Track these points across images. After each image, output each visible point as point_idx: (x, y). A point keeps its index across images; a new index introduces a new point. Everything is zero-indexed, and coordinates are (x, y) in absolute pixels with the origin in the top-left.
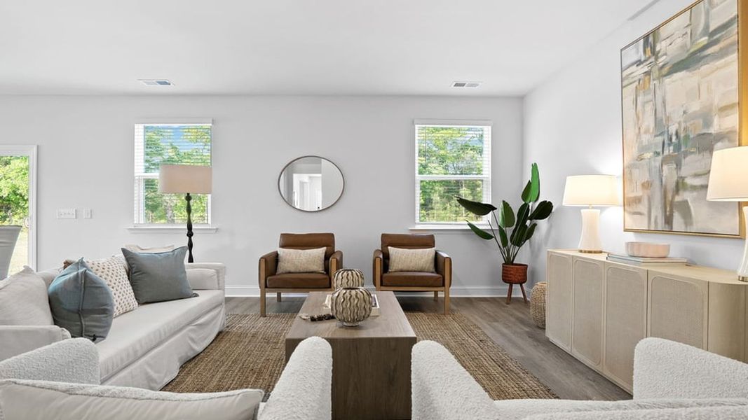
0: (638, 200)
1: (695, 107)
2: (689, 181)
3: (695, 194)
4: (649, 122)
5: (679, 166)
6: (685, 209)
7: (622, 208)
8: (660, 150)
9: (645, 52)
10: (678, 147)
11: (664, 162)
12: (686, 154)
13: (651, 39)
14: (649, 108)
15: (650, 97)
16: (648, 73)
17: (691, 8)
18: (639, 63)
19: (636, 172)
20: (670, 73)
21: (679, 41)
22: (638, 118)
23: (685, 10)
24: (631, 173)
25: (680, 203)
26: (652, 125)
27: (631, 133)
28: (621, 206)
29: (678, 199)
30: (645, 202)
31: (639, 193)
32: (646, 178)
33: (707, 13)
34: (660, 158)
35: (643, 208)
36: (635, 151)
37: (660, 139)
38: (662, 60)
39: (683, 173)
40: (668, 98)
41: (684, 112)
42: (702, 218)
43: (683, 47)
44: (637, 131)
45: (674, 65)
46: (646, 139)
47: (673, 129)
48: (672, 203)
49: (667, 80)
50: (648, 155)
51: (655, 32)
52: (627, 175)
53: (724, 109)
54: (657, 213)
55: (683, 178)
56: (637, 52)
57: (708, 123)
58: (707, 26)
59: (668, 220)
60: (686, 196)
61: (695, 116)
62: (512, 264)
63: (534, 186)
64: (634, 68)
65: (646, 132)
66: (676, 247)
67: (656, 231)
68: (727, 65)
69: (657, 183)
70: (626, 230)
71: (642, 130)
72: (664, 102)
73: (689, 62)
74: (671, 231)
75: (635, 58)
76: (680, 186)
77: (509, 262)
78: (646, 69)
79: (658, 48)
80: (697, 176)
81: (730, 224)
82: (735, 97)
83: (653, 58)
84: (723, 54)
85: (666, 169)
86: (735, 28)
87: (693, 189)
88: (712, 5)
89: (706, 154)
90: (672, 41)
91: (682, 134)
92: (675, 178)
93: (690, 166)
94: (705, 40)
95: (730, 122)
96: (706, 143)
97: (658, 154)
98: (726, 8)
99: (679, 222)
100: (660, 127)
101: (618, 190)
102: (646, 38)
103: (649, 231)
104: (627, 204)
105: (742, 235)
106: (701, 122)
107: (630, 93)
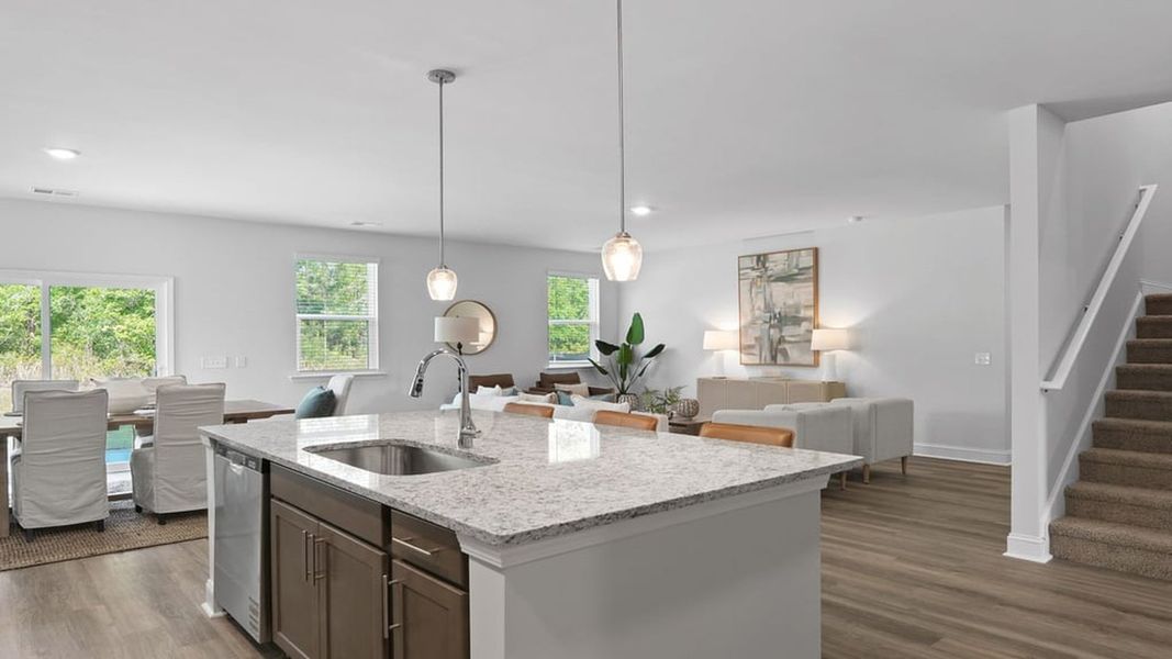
0: (751, 347)
1: (790, 302)
2: (787, 339)
3: (791, 346)
4: (760, 303)
5: (781, 331)
6: (785, 353)
7: (738, 352)
8: (768, 320)
9: (758, 264)
10: (780, 321)
11: (771, 326)
12: (786, 325)
14: (761, 296)
15: (762, 290)
16: (761, 277)
17: (788, 252)
18: (753, 269)
19: (750, 331)
20: (774, 281)
21: (781, 267)
22: (752, 301)
23: (786, 252)
24: (747, 332)
25: (781, 349)
26: (762, 306)
27: (746, 307)
28: (736, 349)
29: (780, 347)
30: (758, 348)
31: (753, 342)
32: (758, 334)
33: (798, 260)
34: (767, 326)
35: (756, 351)
36: (749, 318)
37: (768, 315)
38: (769, 273)
39: (784, 334)
40: (774, 294)
41: (784, 304)
42: (794, 354)
43: (783, 270)
44: (751, 307)
45: (780, 277)
46: (757, 313)
47: (777, 311)
48: (776, 349)
49: (773, 284)
50: (759, 322)
51: (765, 255)
52: (742, 331)
53: (807, 307)
54: (766, 353)
55: (783, 337)
56: (752, 263)
57: (798, 311)
58: (797, 265)
59: (774, 358)
60: (787, 346)
61: (790, 307)
64: (749, 271)
65: (759, 309)
66: (776, 371)
67: (766, 364)
68: (806, 287)
69: (766, 339)
70: (741, 364)
71: (756, 307)
72: (771, 296)
73: (787, 278)
74: (776, 364)
75: (751, 266)
76: (781, 340)
78: (758, 274)
79: (767, 265)
80: (792, 336)
81: (810, 359)
82: (812, 303)
83: (763, 270)
84: (805, 280)
85: (772, 331)
86: (811, 271)
87: (789, 342)
88: (800, 256)
89: (797, 327)
90: (777, 265)
91: (783, 314)
92: (778, 336)
93: (788, 331)
94: (796, 271)
95: (810, 313)
96: (797, 321)
97: (766, 322)
98: (807, 261)
99: (780, 359)
100: (768, 308)
101: (735, 340)
102: (759, 257)
103: (760, 364)
104: (744, 349)
105: (816, 364)
106: (793, 310)
107: (745, 285)
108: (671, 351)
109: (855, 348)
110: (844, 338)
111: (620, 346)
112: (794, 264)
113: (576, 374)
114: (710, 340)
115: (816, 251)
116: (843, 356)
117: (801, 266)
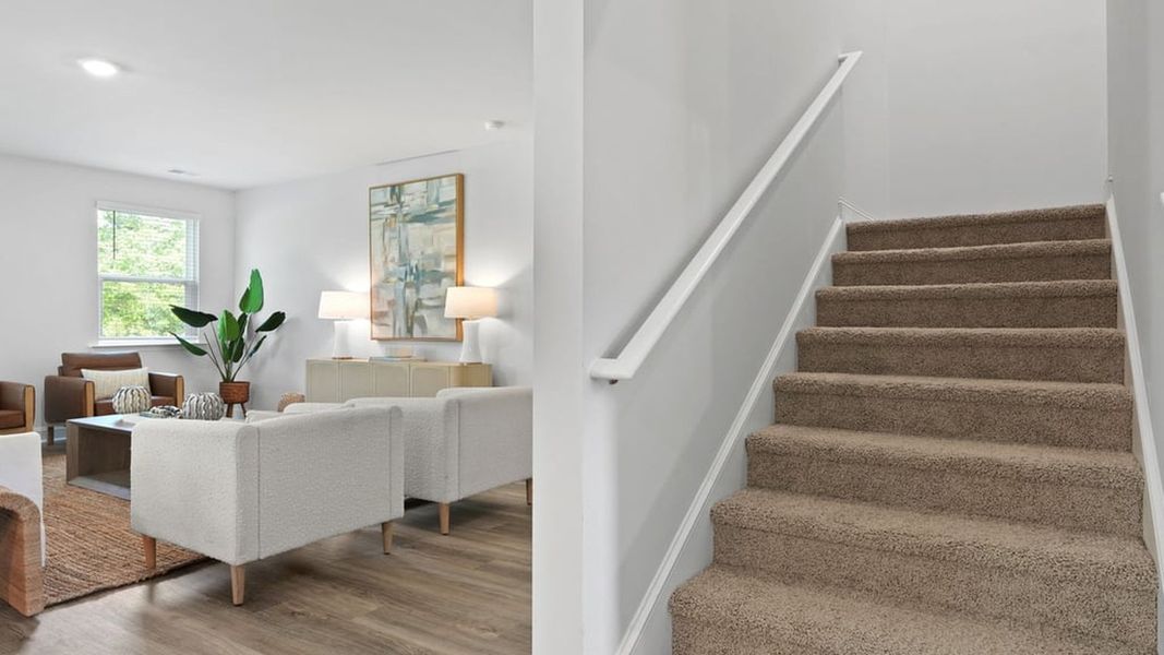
0: (383, 314)
1: (429, 251)
2: (426, 302)
3: (429, 311)
4: (394, 254)
5: (418, 291)
6: (422, 323)
7: (369, 322)
8: (403, 277)
9: (392, 198)
10: (417, 278)
11: (407, 285)
12: (423, 283)
13: (397, 190)
14: (395, 243)
15: (395, 234)
16: (394, 216)
17: (427, 180)
18: (387, 205)
19: (383, 292)
20: (411, 221)
21: (418, 201)
22: (385, 249)
23: (424, 180)
24: (378, 292)
25: (418, 317)
26: (397, 256)
27: (379, 260)
28: (365, 318)
29: (417, 314)
30: (391, 314)
31: (385, 308)
32: (391, 297)
33: (438, 190)
34: (403, 284)
35: (389, 321)
36: (382, 274)
37: (403, 269)
38: (405, 210)
39: (421, 297)
40: (410, 240)
41: (422, 253)
42: (434, 327)
43: (422, 205)
44: (383, 259)
45: (417, 216)
46: (391, 266)
47: (413, 263)
48: (412, 317)
49: (410, 226)
50: (394, 279)
51: (400, 185)
52: (374, 293)
53: (448, 257)
54: (401, 324)
55: (420, 300)
56: (385, 196)
57: (438, 264)
58: (437, 199)
59: (410, 330)
60: (423, 313)
61: (430, 257)
62: (232, 381)
63: (253, 295)
64: (382, 207)
65: (393, 260)
66: (411, 348)
67: (400, 339)
68: (449, 228)
69: (401, 302)
70: (373, 339)
71: (389, 259)
72: (407, 241)
73: (425, 218)
74: (411, 338)
75: (384, 200)
76: (418, 305)
77: (227, 381)
78: (393, 212)
79: (402, 199)
80: (431, 299)
81: (451, 332)
82: (454, 251)
83: (398, 206)
84: (447, 220)
85: (408, 291)
86: (454, 206)
87: (428, 307)
88: (440, 186)
89: (437, 285)
90: (414, 200)
91: (420, 268)
92: (415, 300)
93: (427, 291)
94: (436, 207)
95: (451, 266)
96: (437, 277)
97: (401, 280)
98: (449, 192)
99: (417, 332)
100: (404, 259)
101: (364, 305)
102: (393, 187)
103: (394, 339)
104: (376, 317)
105: (459, 339)
106: (433, 262)
107: (377, 226)
109: (506, 315)
110: (490, 299)
111: (220, 315)
112: (433, 198)
113: (136, 355)
114: (329, 305)
115: (461, 179)
116: (489, 325)
117: (441, 201)
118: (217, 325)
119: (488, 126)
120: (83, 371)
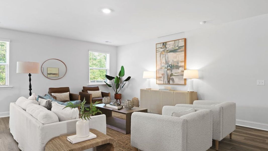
0: (160, 77)
1: (175, 60)
2: (174, 74)
3: (175, 77)
4: (164, 61)
5: (171, 71)
6: (173, 80)
7: (156, 80)
8: (167, 67)
9: (163, 46)
10: (171, 67)
11: (168, 70)
12: (173, 69)
13: (165, 44)
14: (164, 58)
15: (164, 56)
16: (164, 51)
17: (175, 41)
18: (161, 48)
19: (160, 72)
21: (171, 47)
22: (161, 60)
23: (173, 41)
25: (172, 78)
26: (165, 62)
27: (159, 63)
28: (155, 78)
29: (171, 77)
30: (163, 77)
31: (161, 76)
32: (163, 73)
33: (178, 43)
34: (167, 69)
35: (162, 79)
36: (160, 67)
37: (167, 65)
38: (167, 49)
39: (172, 72)
41: (173, 61)
42: (177, 80)
43: (173, 48)
44: (160, 62)
45: (171, 51)
46: (163, 65)
47: (170, 64)
48: (170, 78)
49: (169, 53)
50: (163, 68)
51: (166, 43)
52: (157, 72)
53: (182, 62)
54: (166, 80)
55: (172, 73)
56: (161, 45)
57: (178, 63)
59: (169, 82)
60: (173, 77)
61: (175, 62)
63: (122, 72)
64: (160, 49)
65: (163, 63)
66: (169, 87)
67: (166, 84)
68: (182, 54)
69: (166, 74)
70: (157, 84)
71: (162, 62)
72: (168, 58)
73: (174, 51)
74: (169, 84)
75: (161, 47)
76: (172, 75)
78: (163, 50)
79: (166, 46)
80: (176, 73)
81: (183, 82)
83: (165, 48)
84: (181, 51)
85: (168, 71)
86: (184, 47)
87: (175, 76)
88: (179, 42)
89: (178, 69)
90: (170, 46)
91: (172, 65)
92: (170, 73)
93: (174, 71)
94: (177, 48)
95: (183, 64)
96: (178, 67)
97: (166, 68)
98: (182, 43)
99: (171, 82)
100: (167, 63)
101: (154, 75)
102: (163, 43)
103: (164, 84)
104: (158, 78)
105: (185, 84)
106: (176, 63)
107: (158, 54)
108: (133, 79)
109: (201, 78)
110: (197, 74)
111: (115, 77)
112: (177, 45)
113: (98, 87)
114: (145, 75)
115: (185, 40)
116: (196, 81)
117: (179, 46)
118: (114, 79)
119: (201, 23)
120: (88, 91)
